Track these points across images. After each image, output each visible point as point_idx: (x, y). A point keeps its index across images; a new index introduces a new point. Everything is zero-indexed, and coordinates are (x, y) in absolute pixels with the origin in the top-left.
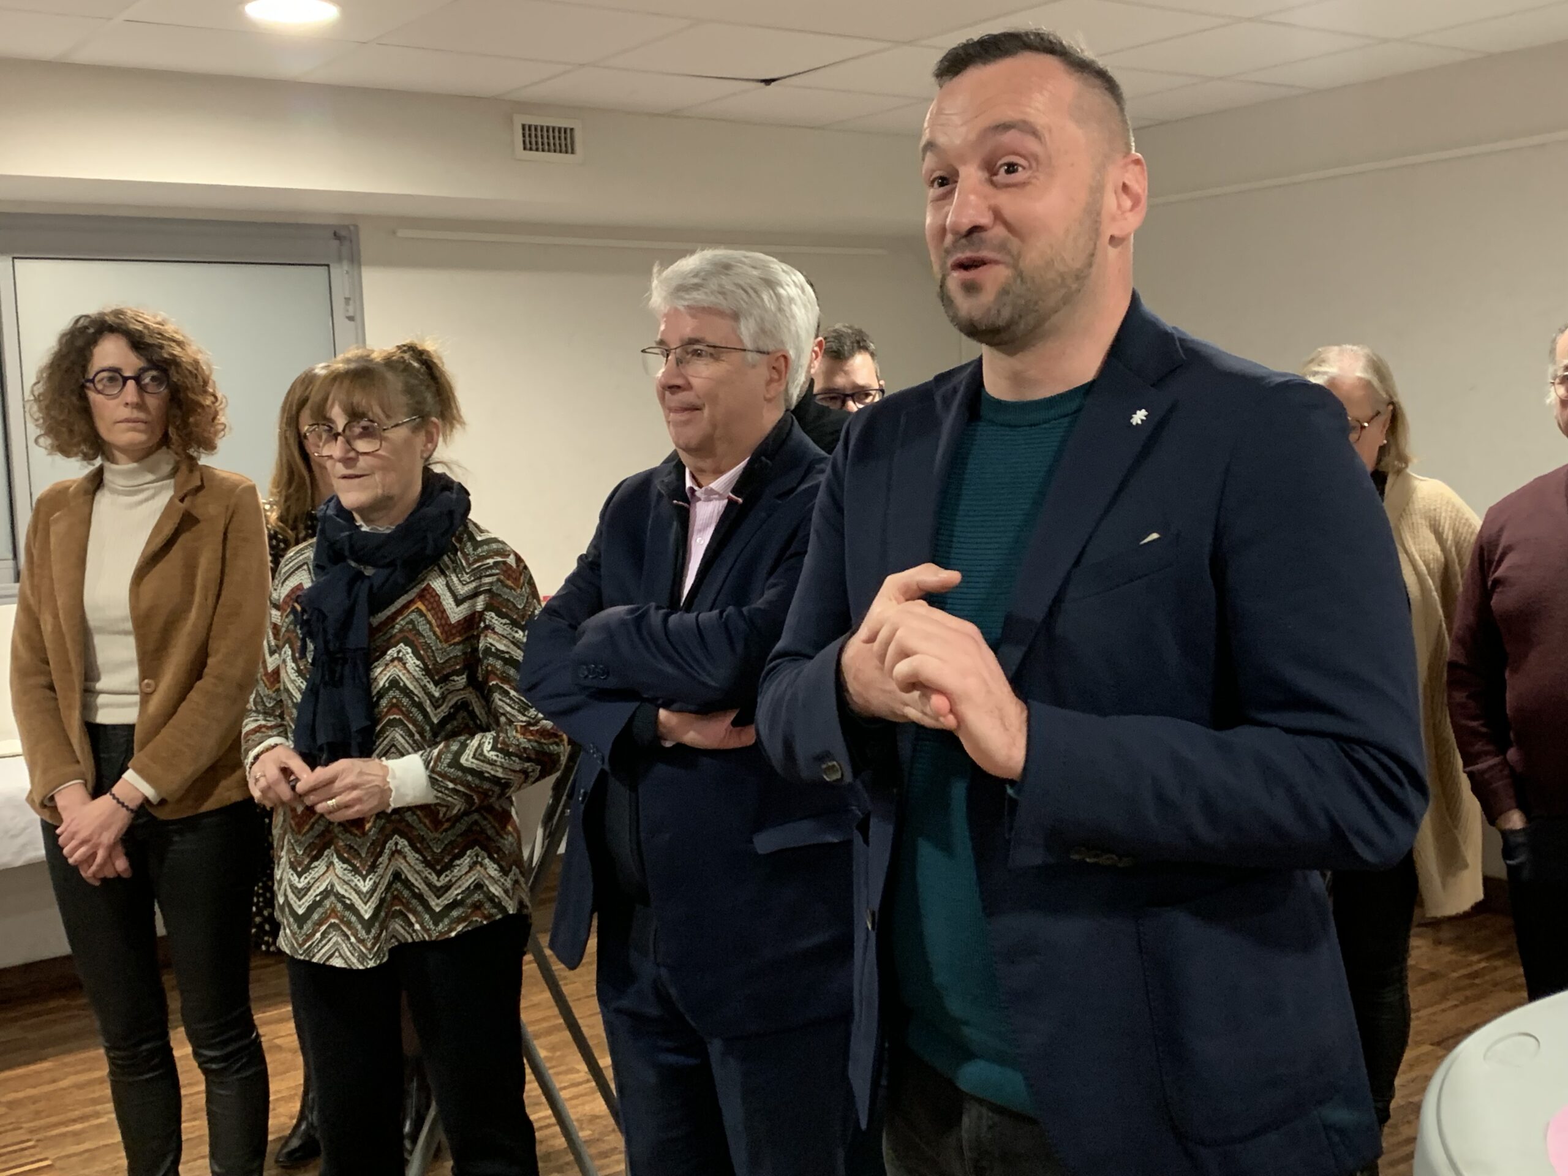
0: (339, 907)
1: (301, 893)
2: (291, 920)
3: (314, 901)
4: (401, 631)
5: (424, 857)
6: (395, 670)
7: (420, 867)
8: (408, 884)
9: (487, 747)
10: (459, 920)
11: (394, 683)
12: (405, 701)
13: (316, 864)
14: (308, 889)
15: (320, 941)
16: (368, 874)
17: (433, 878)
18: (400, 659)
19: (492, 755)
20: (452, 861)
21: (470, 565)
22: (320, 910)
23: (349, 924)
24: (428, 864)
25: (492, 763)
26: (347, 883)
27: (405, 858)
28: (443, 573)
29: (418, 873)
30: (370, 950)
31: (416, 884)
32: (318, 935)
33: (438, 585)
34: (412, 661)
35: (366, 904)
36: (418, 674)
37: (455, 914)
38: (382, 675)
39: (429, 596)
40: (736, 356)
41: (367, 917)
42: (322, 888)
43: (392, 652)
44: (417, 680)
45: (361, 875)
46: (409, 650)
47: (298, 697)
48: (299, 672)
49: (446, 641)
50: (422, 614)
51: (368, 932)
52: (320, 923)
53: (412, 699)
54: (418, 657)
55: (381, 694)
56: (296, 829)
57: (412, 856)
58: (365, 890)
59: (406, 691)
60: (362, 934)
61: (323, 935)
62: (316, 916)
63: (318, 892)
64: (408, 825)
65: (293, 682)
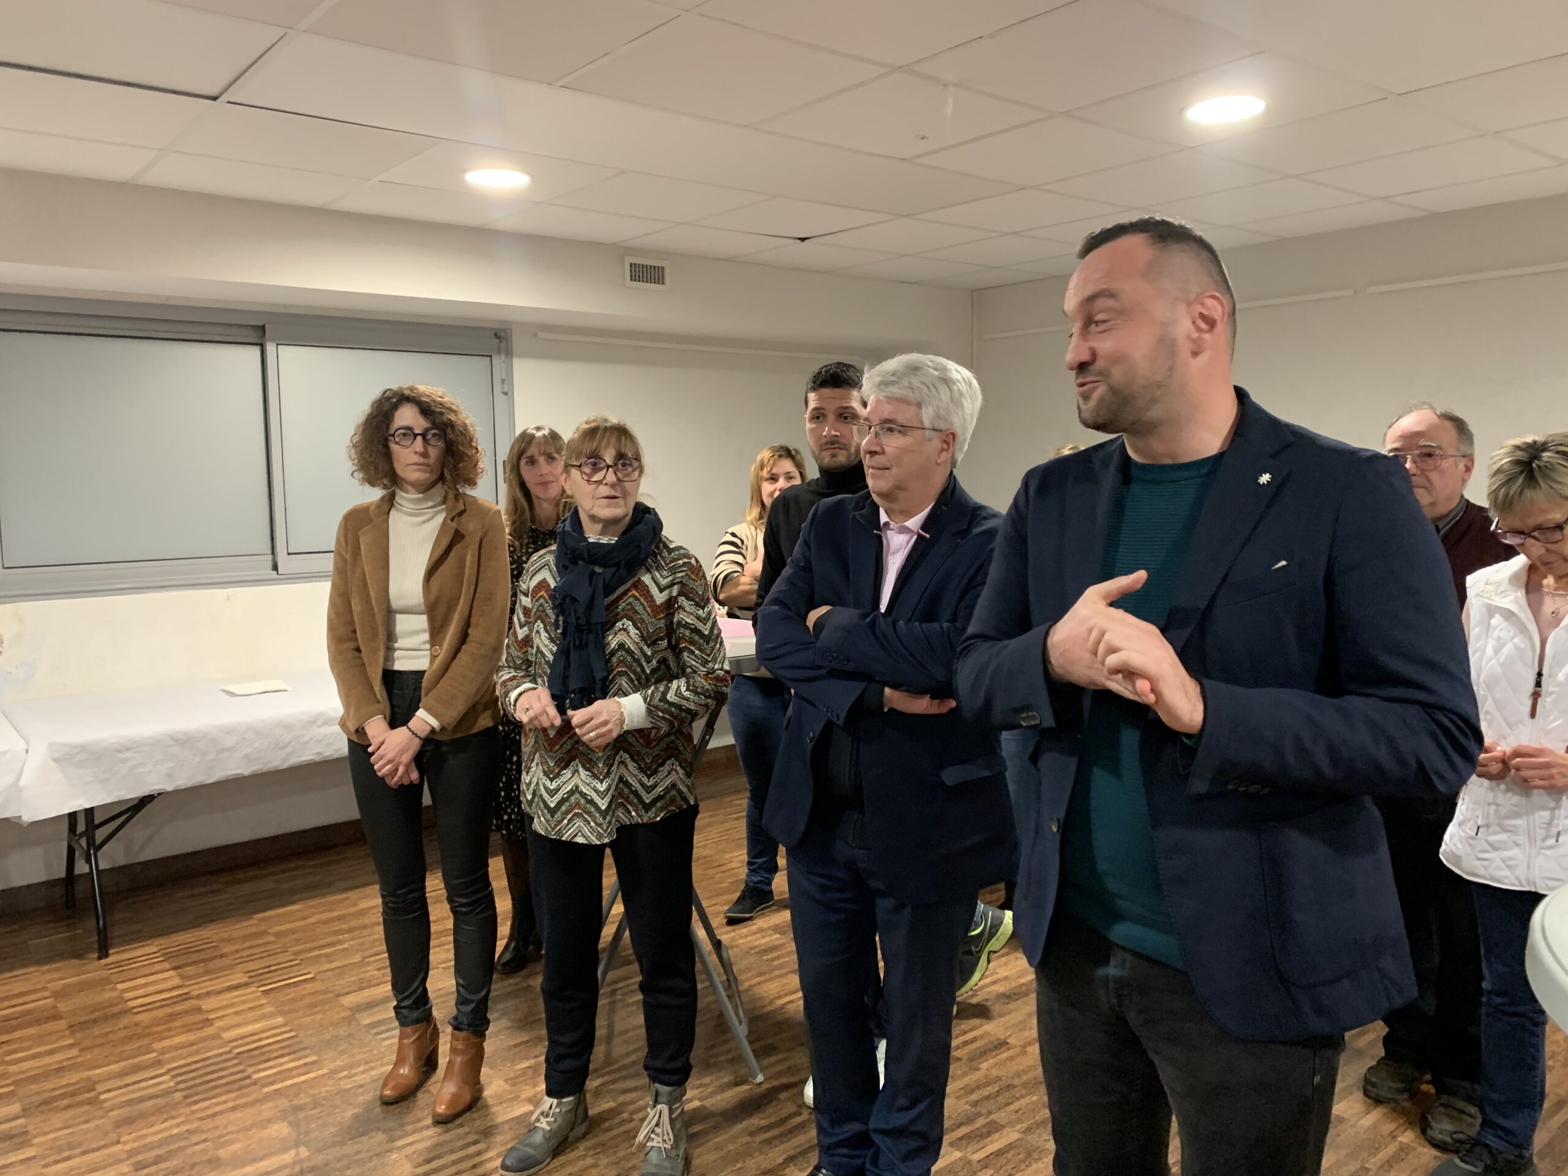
0: (583, 801)
1: (552, 793)
2: (546, 811)
3: (563, 798)
4: (623, 610)
5: (639, 765)
6: (621, 637)
7: (636, 772)
8: (627, 784)
9: (683, 689)
10: (662, 809)
11: (621, 646)
12: (629, 658)
13: (564, 772)
14: (558, 790)
15: (568, 825)
16: (604, 778)
17: (645, 780)
18: (625, 630)
19: (687, 694)
20: (657, 768)
21: (667, 565)
22: (567, 804)
23: (589, 813)
24: (641, 770)
25: (687, 699)
26: (588, 785)
27: (626, 766)
28: (648, 571)
29: (635, 776)
30: (605, 831)
31: (634, 784)
32: (566, 821)
33: (646, 579)
34: (633, 631)
35: (603, 799)
36: (637, 640)
37: (659, 804)
38: (613, 641)
39: (639, 585)
40: (918, 433)
41: (603, 808)
42: (568, 789)
43: (619, 625)
44: (637, 643)
45: (598, 779)
46: (631, 623)
47: (551, 658)
48: (552, 640)
49: (655, 617)
50: (637, 599)
51: (604, 819)
52: (567, 813)
53: (633, 657)
54: (637, 628)
55: (613, 653)
56: (548, 748)
57: (632, 765)
58: (602, 789)
59: (629, 651)
60: (600, 820)
61: (569, 821)
62: (564, 808)
63: (566, 791)
64: (630, 744)
65: (546, 646)
